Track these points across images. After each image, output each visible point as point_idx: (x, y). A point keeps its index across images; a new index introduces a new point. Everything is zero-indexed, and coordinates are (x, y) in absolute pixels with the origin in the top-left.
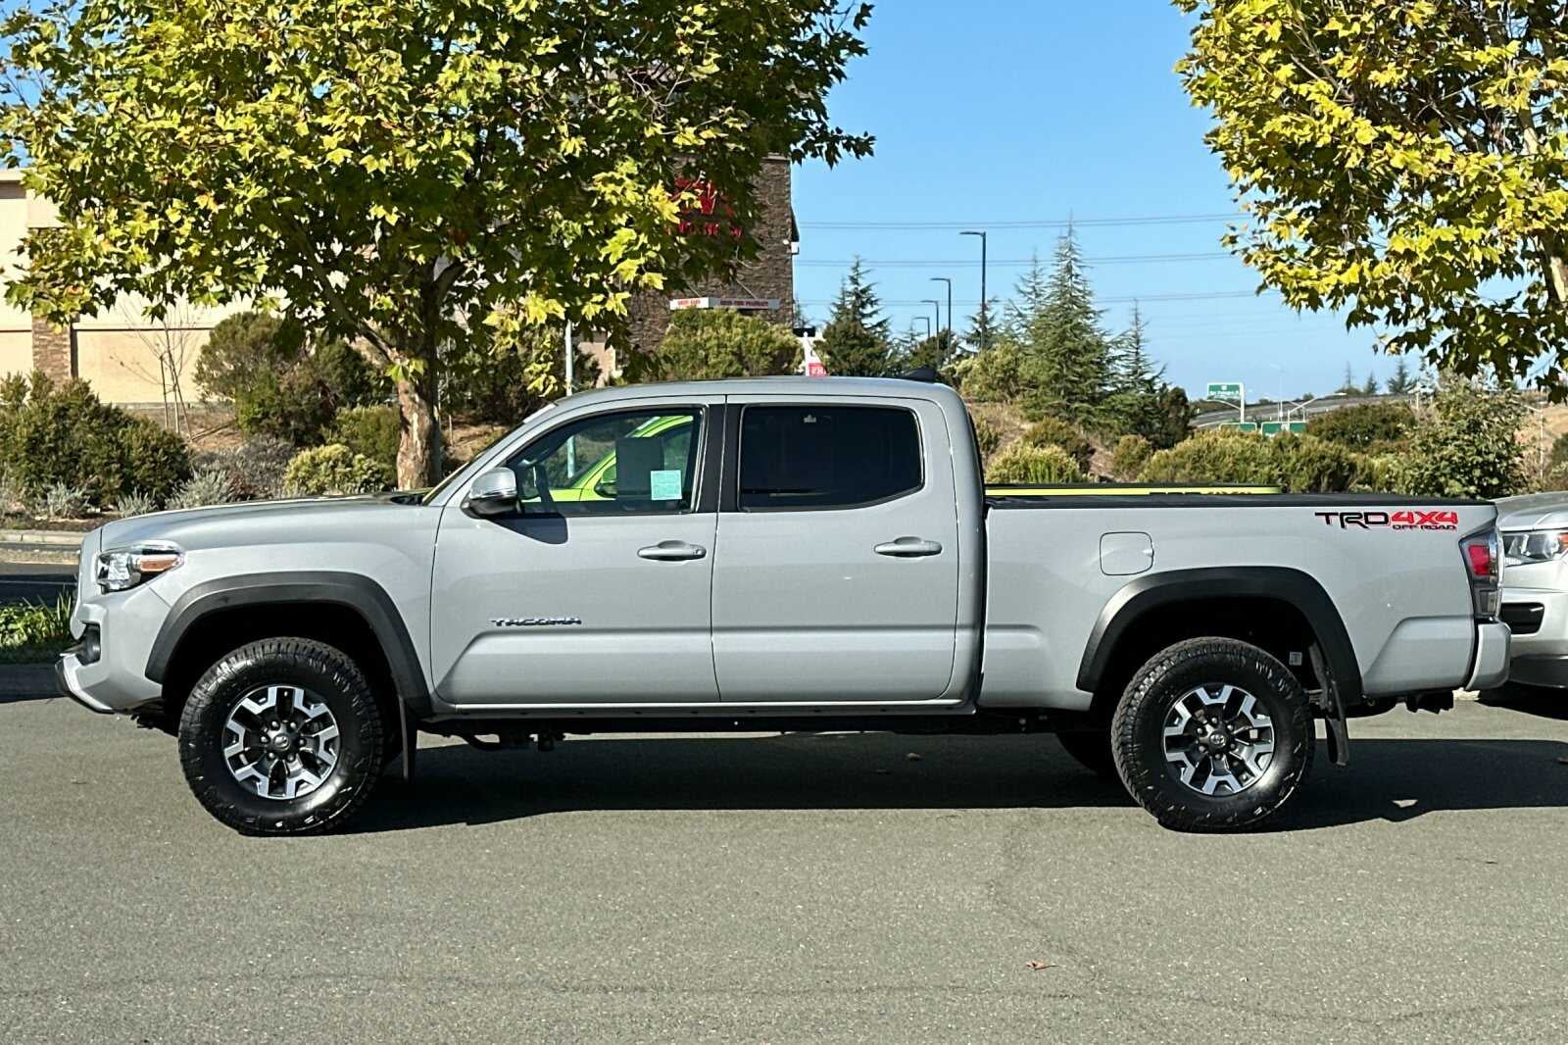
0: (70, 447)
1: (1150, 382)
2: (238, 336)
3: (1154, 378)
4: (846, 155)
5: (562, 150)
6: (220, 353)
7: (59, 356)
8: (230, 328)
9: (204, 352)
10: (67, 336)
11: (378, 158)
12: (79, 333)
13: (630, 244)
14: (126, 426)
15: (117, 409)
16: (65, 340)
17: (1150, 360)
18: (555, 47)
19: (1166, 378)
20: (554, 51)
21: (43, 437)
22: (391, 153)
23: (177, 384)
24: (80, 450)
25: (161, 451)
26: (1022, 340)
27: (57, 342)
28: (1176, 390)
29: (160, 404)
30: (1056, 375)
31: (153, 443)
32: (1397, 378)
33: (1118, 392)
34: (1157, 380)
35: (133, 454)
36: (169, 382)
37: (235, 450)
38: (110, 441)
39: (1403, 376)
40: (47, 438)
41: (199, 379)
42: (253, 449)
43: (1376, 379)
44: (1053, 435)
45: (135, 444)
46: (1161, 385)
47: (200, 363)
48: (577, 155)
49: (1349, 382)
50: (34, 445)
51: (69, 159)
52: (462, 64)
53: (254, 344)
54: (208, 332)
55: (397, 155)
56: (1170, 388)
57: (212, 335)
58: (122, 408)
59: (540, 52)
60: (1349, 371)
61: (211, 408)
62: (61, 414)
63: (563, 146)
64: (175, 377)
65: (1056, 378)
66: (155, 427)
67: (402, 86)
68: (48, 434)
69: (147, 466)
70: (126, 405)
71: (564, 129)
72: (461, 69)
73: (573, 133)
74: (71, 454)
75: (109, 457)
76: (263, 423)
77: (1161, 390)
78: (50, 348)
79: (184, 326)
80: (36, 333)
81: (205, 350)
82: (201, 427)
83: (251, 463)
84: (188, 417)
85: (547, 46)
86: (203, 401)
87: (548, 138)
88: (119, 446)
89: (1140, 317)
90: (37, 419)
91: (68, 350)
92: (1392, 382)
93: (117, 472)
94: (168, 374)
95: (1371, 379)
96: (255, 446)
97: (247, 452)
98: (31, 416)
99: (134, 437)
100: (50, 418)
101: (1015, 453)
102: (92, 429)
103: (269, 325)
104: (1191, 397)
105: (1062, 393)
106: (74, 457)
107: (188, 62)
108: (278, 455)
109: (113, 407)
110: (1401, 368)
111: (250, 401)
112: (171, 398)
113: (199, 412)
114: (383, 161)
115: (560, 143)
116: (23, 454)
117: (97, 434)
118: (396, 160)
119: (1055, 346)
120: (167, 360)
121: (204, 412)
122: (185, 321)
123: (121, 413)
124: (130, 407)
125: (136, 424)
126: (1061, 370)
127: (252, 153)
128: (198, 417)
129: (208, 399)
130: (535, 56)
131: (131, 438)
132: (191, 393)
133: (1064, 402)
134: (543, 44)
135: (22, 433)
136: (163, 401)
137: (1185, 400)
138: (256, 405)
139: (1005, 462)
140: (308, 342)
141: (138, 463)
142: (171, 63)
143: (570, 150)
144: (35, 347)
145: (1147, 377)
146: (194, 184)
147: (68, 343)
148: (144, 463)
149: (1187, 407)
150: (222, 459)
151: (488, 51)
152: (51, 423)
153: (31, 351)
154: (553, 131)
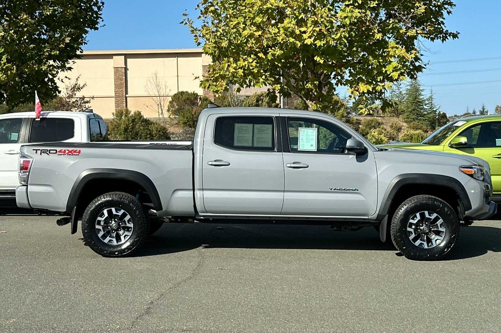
0: (136, 131)
1: (436, 111)
2: (180, 98)
3: (436, 110)
4: (450, 38)
5: (375, 38)
6: (174, 103)
7: (122, 104)
8: (177, 96)
9: (170, 103)
10: (125, 98)
11: (321, 41)
12: (128, 98)
13: (395, 67)
14: (151, 124)
15: (148, 119)
16: (124, 100)
17: (436, 104)
18: (376, 4)
19: (440, 110)
20: (376, 5)
21: (128, 127)
22: (325, 39)
23: (162, 112)
24: (139, 131)
25: (161, 132)
26: (395, 99)
27: (122, 100)
28: (443, 113)
29: (158, 118)
30: (414, 109)
31: (159, 129)
32: (482, 110)
33: (428, 114)
34: (437, 111)
35: (154, 133)
36: (160, 112)
37: (179, 131)
38: (147, 129)
39: (484, 109)
40: (130, 128)
41: (168, 111)
42: (185, 131)
43: (476, 110)
44: (416, 127)
45: (154, 130)
46: (439, 112)
47: (169, 106)
48: (380, 39)
49: (468, 111)
50: (126, 130)
51: (222, 43)
52: (346, 10)
53: (185, 101)
54: (171, 97)
55: (328, 40)
56: (441, 113)
57: (172, 98)
58: (150, 119)
59: (372, 6)
60: (468, 108)
61: (171, 119)
62: (133, 121)
63: (376, 36)
64: (162, 110)
65: (414, 110)
66: (159, 125)
67: (331, 18)
68: (130, 127)
69: (157, 136)
70: (151, 118)
71: (376, 31)
72: (346, 12)
73: (379, 32)
74: (136, 133)
75: (147, 133)
76: (187, 124)
77: (439, 113)
78: (120, 102)
79: (164, 95)
80: (116, 98)
81: (170, 102)
82: (168, 124)
83: (184, 135)
84: (165, 121)
85: (373, 4)
86: (169, 117)
87: (371, 33)
88: (150, 130)
89: (433, 92)
90: (127, 122)
91: (125, 102)
92: (480, 111)
93: (149, 138)
94: (160, 110)
95: (474, 110)
96: (185, 130)
97: (183, 132)
98: (125, 122)
99: (154, 128)
100: (130, 122)
101: (408, 132)
102: (142, 125)
103: (188, 95)
104: (448, 116)
105: (415, 114)
106: (137, 134)
107: (260, 11)
108: (192, 133)
109: (147, 119)
110: (483, 107)
111: (184, 117)
112: (161, 116)
113: (167, 120)
114: (322, 42)
115: (375, 35)
116: (123, 133)
117: (143, 127)
118: (327, 41)
119: (413, 100)
120: (160, 105)
121: (170, 121)
122: (165, 94)
123: (149, 121)
124: (152, 119)
125: (154, 124)
126: (415, 108)
127: (282, 40)
128: (167, 122)
129: (171, 117)
130: (369, 7)
131: (153, 128)
132: (166, 115)
133: (416, 117)
134: (372, 3)
135: (123, 127)
136: (158, 117)
137: (446, 116)
138: (185, 118)
139: (405, 135)
140: (199, 100)
141: (155, 135)
142: (254, 12)
143: (378, 38)
144: (115, 102)
145: (435, 109)
146: (257, 50)
147: (125, 100)
148: (156, 135)
149: (447, 118)
150: (176, 134)
151: (355, 6)
152: (130, 124)
153: (114, 103)
154: (373, 31)
